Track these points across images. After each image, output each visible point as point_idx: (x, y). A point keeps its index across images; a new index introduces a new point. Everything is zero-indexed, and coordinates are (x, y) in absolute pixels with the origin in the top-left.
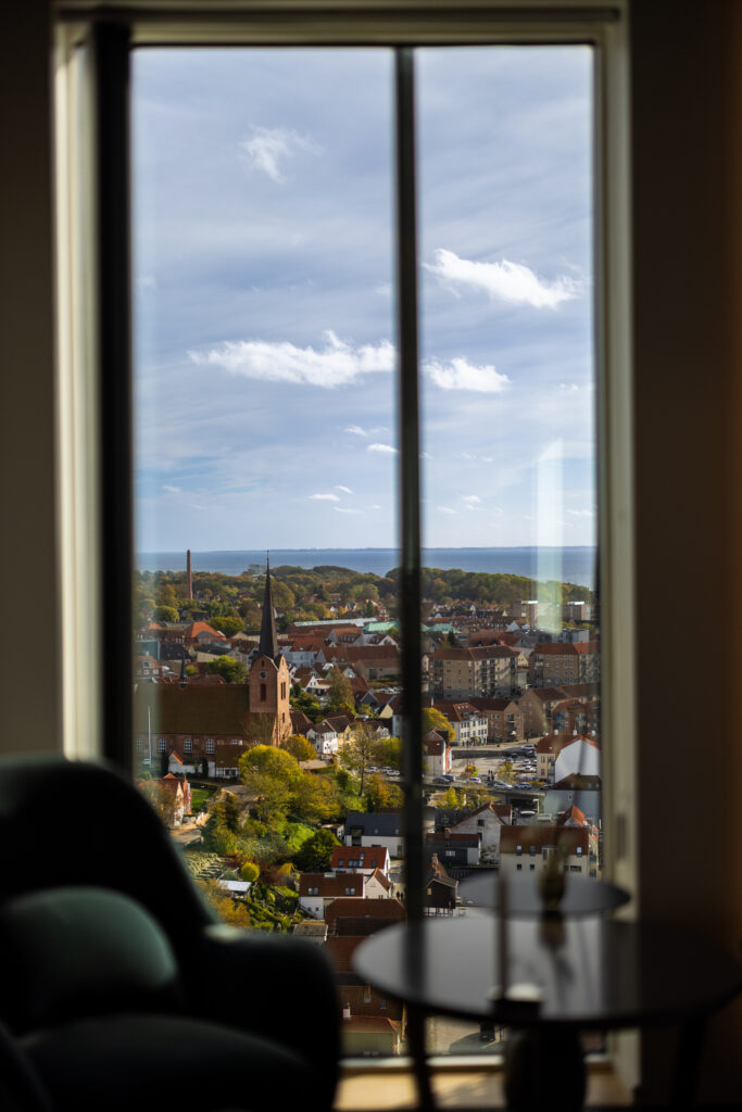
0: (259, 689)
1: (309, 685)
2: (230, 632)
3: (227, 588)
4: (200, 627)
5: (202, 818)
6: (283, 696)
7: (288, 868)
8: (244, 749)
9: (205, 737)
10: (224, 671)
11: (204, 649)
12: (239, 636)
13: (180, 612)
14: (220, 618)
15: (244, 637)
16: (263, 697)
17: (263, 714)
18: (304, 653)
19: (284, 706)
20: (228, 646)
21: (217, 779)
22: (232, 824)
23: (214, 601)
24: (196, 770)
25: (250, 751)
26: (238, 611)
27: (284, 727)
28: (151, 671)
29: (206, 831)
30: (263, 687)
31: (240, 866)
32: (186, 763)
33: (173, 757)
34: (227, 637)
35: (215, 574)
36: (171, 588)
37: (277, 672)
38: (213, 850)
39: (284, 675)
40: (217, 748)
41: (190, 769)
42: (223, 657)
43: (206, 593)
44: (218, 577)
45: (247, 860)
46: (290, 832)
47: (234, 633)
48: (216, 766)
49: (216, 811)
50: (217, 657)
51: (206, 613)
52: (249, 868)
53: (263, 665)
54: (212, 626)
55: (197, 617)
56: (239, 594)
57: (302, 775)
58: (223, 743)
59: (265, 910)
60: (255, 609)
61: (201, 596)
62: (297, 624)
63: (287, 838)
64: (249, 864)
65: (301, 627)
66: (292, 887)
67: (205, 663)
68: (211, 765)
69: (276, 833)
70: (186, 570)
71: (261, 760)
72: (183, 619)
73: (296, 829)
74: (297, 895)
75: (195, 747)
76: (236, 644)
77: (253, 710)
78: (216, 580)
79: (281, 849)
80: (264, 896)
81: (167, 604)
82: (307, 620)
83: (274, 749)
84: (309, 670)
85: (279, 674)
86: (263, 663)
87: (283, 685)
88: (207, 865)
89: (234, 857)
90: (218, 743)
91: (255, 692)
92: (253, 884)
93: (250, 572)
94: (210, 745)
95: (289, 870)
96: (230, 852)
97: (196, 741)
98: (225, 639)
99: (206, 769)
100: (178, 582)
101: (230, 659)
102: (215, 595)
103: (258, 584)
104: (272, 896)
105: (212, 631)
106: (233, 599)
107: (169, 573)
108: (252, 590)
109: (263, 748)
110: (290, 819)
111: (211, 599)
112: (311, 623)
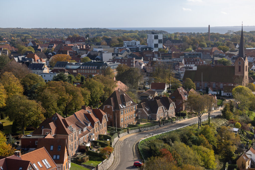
0: (238, 68)
1: (252, 68)
2: (225, 51)
3: (221, 38)
4: (215, 49)
5: (221, 108)
6: (246, 70)
7: (250, 125)
8: (234, 87)
9: (220, 83)
10: (224, 63)
11: (216, 56)
12: (227, 52)
13: (207, 45)
14: (221, 47)
15: (230, 52)
16: (240, 70)
17: (240, 76)
18: (250, 58)
19: (246, 73)
20: (224, 55)
21: (224, 96)
22: (231, 110)
23: (217, 42)
24: (217, 93)
25: (236, 87)
26: (226, 44)
27: (246, 80)
28: (200, 62)
29: (224, 112)
30: (240, 67)
31: (235, 124)
32: (214, 91)
33: (210, 89)
34: (224, 52)
35: (217, 33)
36: (203, 37)
37: (244, 62)
38: (225, 118)
39: (246, 63)
40: (224, 86)
41: (215, 93)
42: (223, 58)
43: (214, 39)
44: (218, 34)
45: (237, 121)
46: (250, 114)
47: (226, 51)
48: (224, 92)
49: (226, 105)
50: (221, 59)
51: (216, 45)
52: (238, 124)
53: (240, 60)
54: (219, 49)
55: (212, 46)
56: (225, 40)
57: (253, 96)
58: (226, 85)
59: (243, 138)
60: (232, 44)
61: (213, 40)
62: (247, 49)
63: (249, 116)
64: (238, 123)
65: (248, 50)
66: (252, 131)
67: (217, 60)
68: (222, 92)
69: (245, 114)
70: (208, 32)
71: (240, 91)
72: (208, 47)
73: (252, 113)
74: (253, 134)
75: (216, 86)
76: (227, 54)
77: (236, 74)
78: (217, 35)
79: (247, 119)
80: (243, 133)
81: (203, 42)
82: (249, 48)
83: (244, 87)
84: (252, 63)
85: (245, 63)
86: (240, 59)
87: (246, 66)
88: (224, 122)
89: (232, 120)
90: (224, 85)
91: (237, 69)
92: (239, 129)
93: (228, 33)
94: (221, 85)
95: (250, 126)
96: (231, 119)
97: (217, 84)
98: (223, 53)
99: (220, 93)
100: (205, 36)
101: (226, 59)
102: (217, 40)
103: (231, 37)
104: (245, 133)
105: (219, 50)
106: (223, 41)
107: (201, 33)
108: (230, 39)
109: (240, 86)
110: (250, 110)
111: (216, 41)
112: (251, 48)
